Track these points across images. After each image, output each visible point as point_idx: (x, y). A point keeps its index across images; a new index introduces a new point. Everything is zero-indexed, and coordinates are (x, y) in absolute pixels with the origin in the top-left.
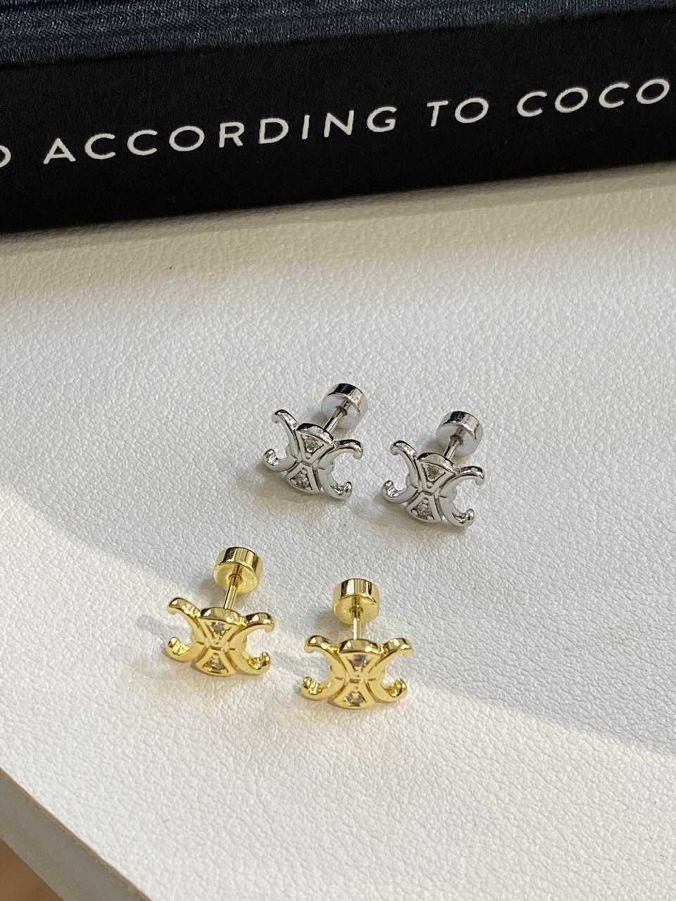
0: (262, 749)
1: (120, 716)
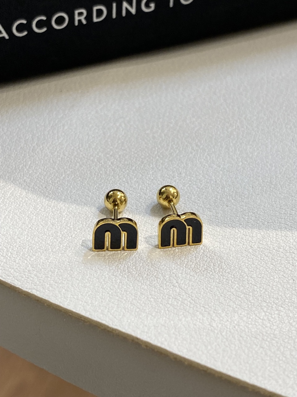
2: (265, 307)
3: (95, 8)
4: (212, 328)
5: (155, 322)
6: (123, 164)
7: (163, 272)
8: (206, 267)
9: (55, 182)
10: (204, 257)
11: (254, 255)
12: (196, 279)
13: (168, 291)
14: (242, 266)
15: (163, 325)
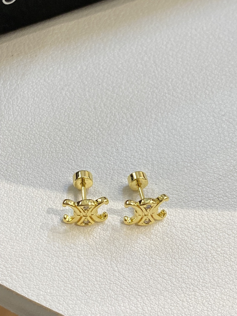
0: (114, 252)
1: (52, 253)
2: (185, 288)
4: (144, 312)
5: (100, 309)
6: (69, 140)
7: (105, 256)
8: (139, 250)
9: (14, 163)
10: (138, 239)
12: (132, 263)
13: (110, 275)
14: (167, 248)
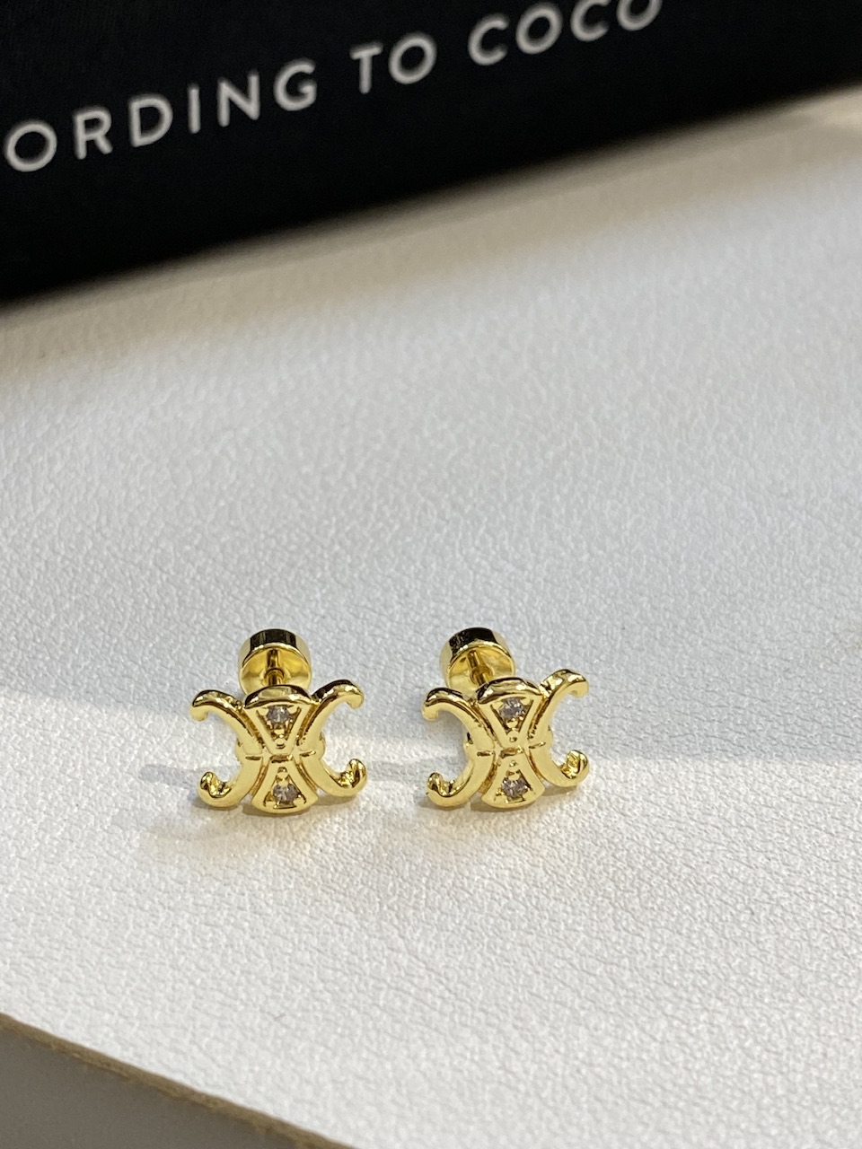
2: (671, 1002)
3: (136, 106)
4: (510, 1076)
5: (336, 1066)
6: (232, 573)
7: (358, 904)
8: (489, 884)
9: (27, 637)
10: (482, 851)
11: (632, 840)
12: (460, 924)
13: (375, 964)
14: (597, 877)
15: (361, 1078)
